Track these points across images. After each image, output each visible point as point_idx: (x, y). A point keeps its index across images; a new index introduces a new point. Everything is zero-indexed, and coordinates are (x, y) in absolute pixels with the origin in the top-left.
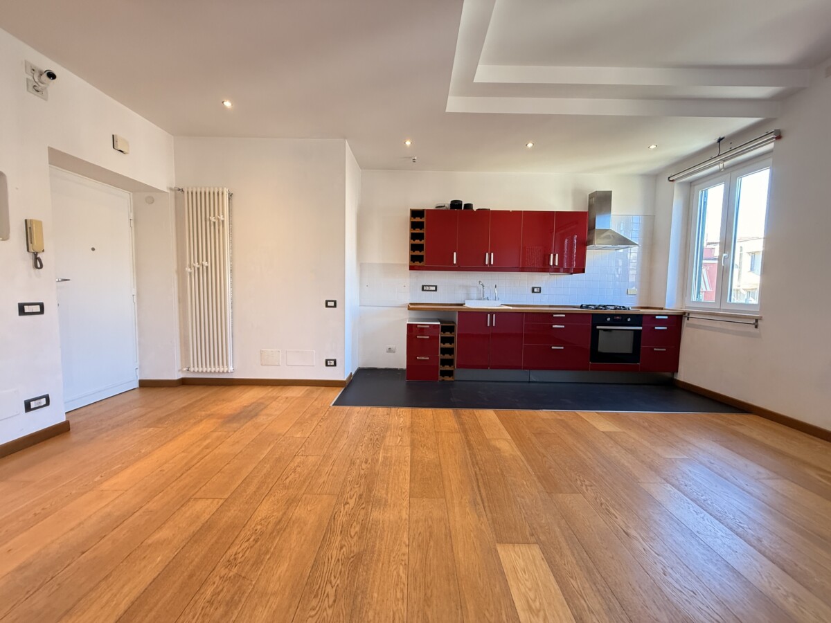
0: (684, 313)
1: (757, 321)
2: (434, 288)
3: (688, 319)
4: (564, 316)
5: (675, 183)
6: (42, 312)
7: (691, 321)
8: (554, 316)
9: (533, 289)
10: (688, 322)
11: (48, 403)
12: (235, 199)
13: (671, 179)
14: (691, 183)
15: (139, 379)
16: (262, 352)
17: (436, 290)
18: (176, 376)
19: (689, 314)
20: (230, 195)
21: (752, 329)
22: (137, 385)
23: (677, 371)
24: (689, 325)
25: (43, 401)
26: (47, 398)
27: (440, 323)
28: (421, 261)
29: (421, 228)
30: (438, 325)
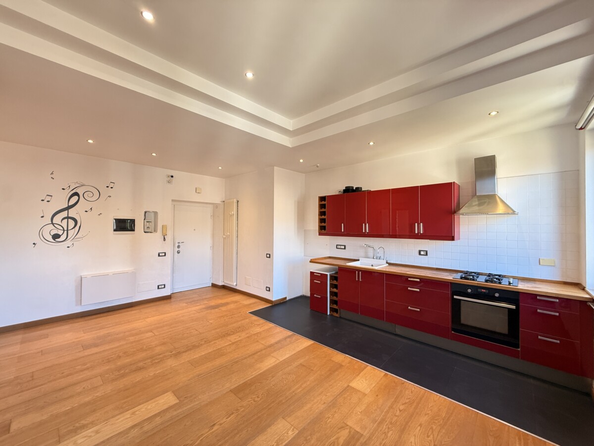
4: (418, 280)
5: (586, 131)
6: (165, 255)
8: (409, 279)
11: (164, 287)
12: (239, 203)
13: (578, 128)
15: (212, 282)
16: (245, 278)
17: (345, 248)
18: (221, 284)
20: (238, 201)
22: (211, 285)
25: (163, 286)
26: (164, 285)
27: (328, 274)
28: (325, 229)
29: (325, 208)
30: (327, 275)
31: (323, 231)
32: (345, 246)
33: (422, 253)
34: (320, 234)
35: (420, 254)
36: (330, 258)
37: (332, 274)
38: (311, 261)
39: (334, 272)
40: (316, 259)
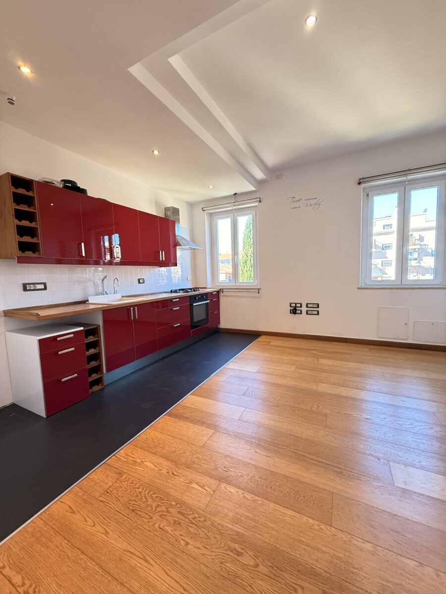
0: (220, 290)
1: (259, 290)
2: (42, 287)
4: (178, 300)
5: (205, 212)
7: (225, 293)
8: (174, 301)
9: (139, 280)
10: (223, 294)
13: (203, 209)
14: (211, 214)
17: (45, 288)
19: (222, 290)
21: (257, 294)
23: (219, 323)
24: (223, 296)
27: (83, 328)
31: (29, 254)
32: (45, 284)
33: (141, 281)
35: (139, 282)
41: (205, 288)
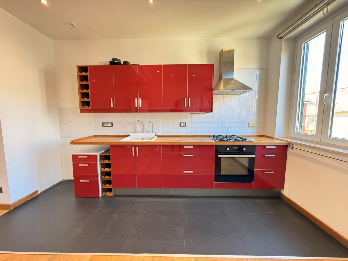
0: (289, 144)
3: (292, 148)
4: (191, 147)
5: (283, 39)
10: (292, 151)
13: (280, 37)
14: (295, 39)
19: (293, 145)
27: (98, 154)
28: (88, 105)
29: (87, 80)
30: (96, 156)
31: (86, 107)
32: (112, 124)
33: (182, 125)
34: (82, 111)
35: (180, 125)
36: (95, 136)
37: (102, 153)
38: (73, 143)
39: (104, 151)
40: (78, 140)
41: (272, 138)
